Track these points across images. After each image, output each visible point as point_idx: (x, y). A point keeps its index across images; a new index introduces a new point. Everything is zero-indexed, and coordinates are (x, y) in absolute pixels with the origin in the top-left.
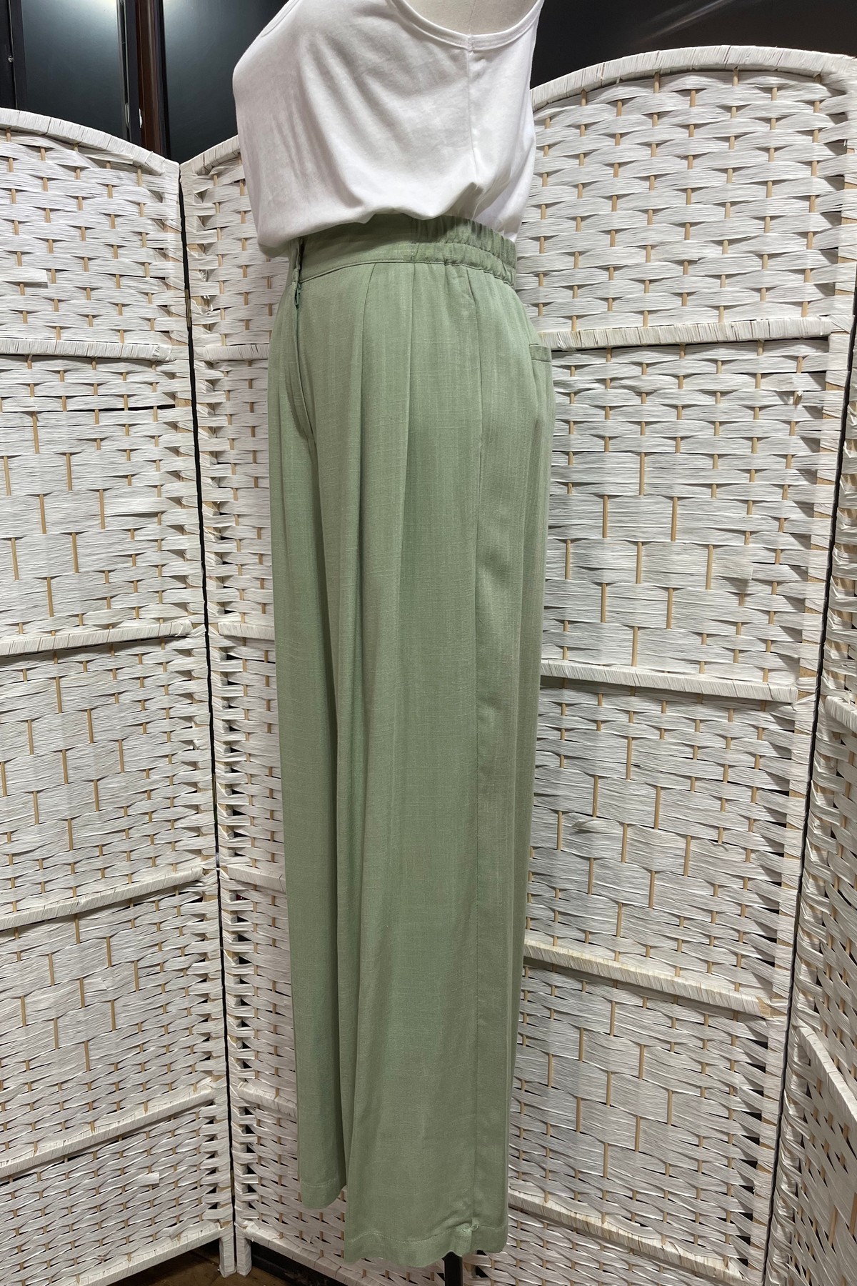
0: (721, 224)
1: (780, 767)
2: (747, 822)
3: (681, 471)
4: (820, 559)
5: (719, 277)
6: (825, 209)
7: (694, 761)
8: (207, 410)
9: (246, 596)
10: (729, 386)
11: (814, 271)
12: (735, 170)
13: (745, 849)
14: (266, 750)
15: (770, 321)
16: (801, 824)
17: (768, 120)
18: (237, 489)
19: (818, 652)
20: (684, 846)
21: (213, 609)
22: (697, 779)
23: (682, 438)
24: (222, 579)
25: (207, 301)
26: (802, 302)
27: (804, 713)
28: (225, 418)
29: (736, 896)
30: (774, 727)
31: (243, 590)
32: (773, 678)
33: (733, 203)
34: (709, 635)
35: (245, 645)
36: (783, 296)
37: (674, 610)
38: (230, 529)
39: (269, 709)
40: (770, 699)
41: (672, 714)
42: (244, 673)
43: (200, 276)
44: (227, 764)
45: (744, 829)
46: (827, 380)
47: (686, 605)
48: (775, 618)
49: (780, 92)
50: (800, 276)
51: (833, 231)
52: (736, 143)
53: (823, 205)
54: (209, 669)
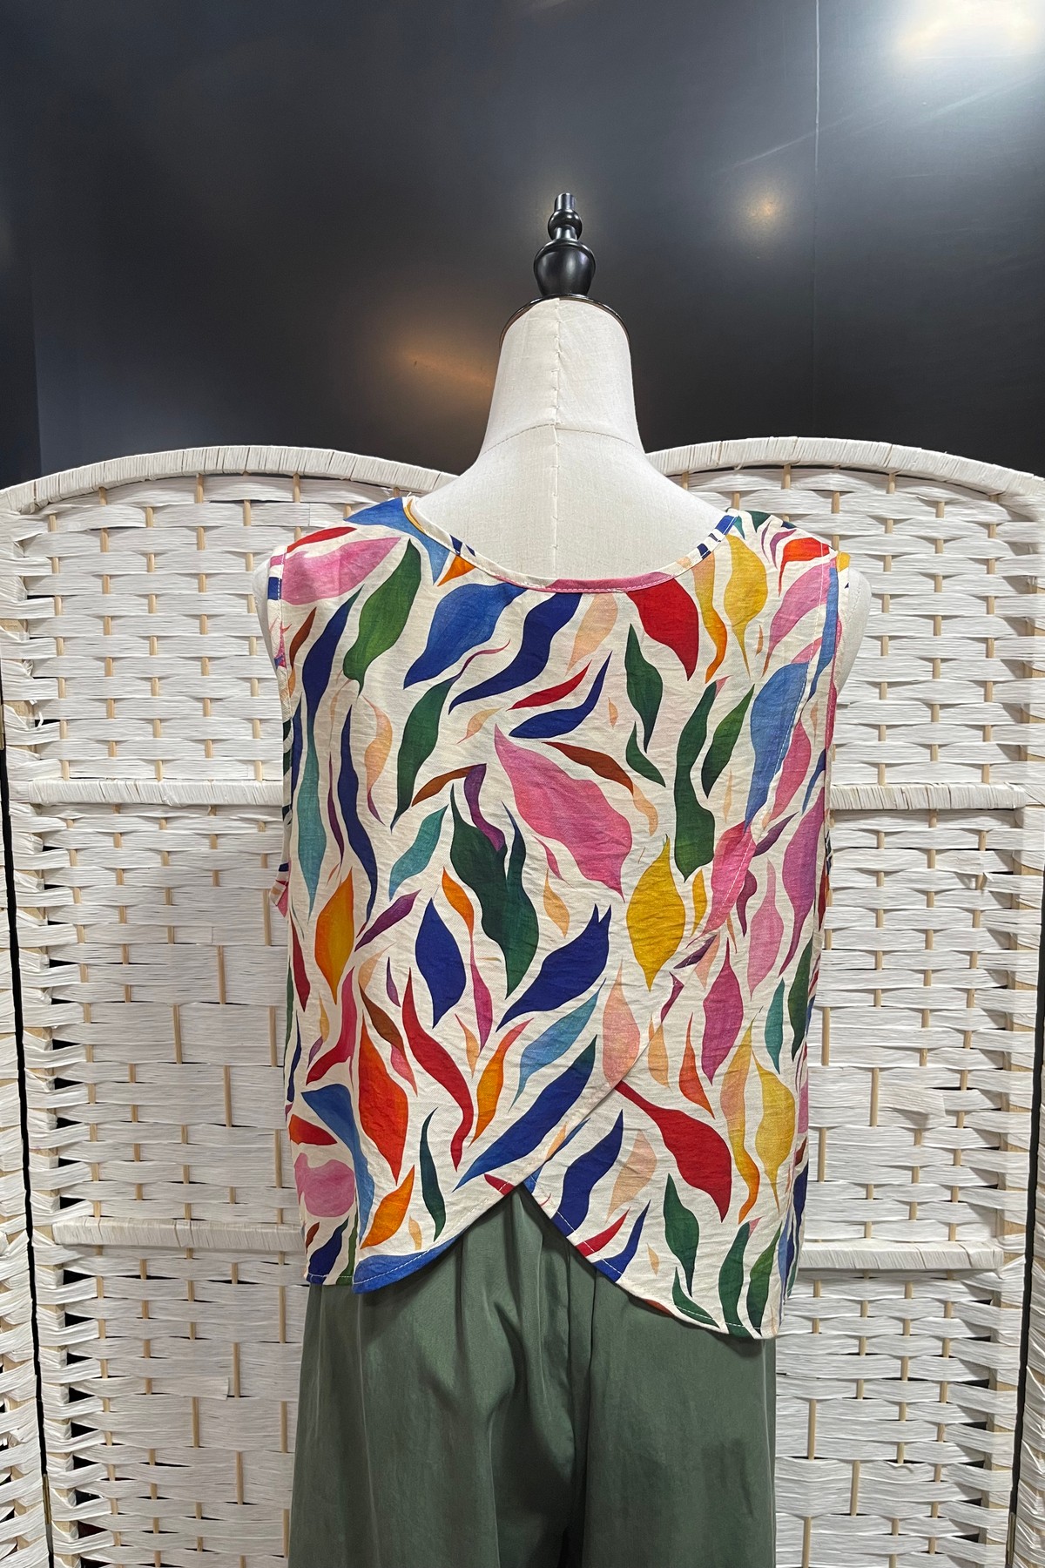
0: (879, 662)
1: (980, 1352)
2: (935, 1429)
3: (836, 974)
4: (1024, 1083)
5: (877, 727)
6: (1008, 656)
7: (863, 1357)
8: (35, 880)
9: (105, 1174)
10: (894, 865)
11: (995, 728)
12: (893, 596)
13: (935, 1466)
14: (144, 1424)
15: (952, 786)
16: (1012, 1424)
17: (933, 541)
18: (90, 1004)
19: (1026, 1202)
21: (42, 1203)
22: (867, 1381)
23: (834, 930)
24: (57, 1150)
25: (33, 708)
26: (983, 765)
27: (1011, 1281)
28: (68, 892)
29: (924, 1529)
30: (967, 1299)
31: (99, 1164)
32: (962, 1234)
33: (892, 638)
34: (877, 1186)
35: (100, 1254)
36: (959, 756)
37: (826, 1156)
38: (74, 1067)
39: (148, 1354)
40: (968, 1267)
41: (830, 1294)
42: (101, 1300)
43: (24, 670)
44: (67, 1454)
45: (932, 1439)
46: (1023, 863)
47: (845, 1148)
48: (962, 1157)
49: (948, 509)
50: (981, 733)
51: (1019, 684)
52: (893, 564)
53: (1003, 650)
54: (34, 1304)
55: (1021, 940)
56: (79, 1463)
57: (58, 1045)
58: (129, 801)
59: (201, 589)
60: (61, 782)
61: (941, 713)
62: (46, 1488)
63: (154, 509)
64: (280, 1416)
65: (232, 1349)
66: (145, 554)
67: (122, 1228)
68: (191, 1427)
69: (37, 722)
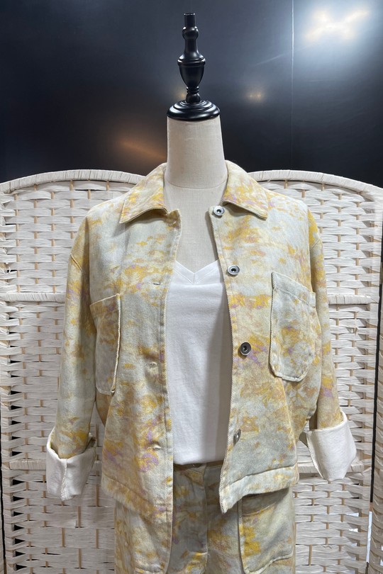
1: (356, 503)
2: (339, 532)
4: (371, 404)
6: (364, 249)
7: (314, 506)
8: (6, 330)
9: (30, 442)
11: (360, 275)
12: (323, 228)
13: (339, 546)
14: (43, 538)
15: (345, 296)
17: (338, 208)
18: (26, 377)
19: (372, 447)
20: (308, 550)
21: (6, 453)
22: (315, 515)
24: (12, 433)
25: (7, 266)
26: (356, 288)
27: (367, 476)
28: (19, 334)
29: (335, 569)
30: (351, 483)
35: (27, 473)
36: (348, 285)
38: (19, 401)
39: (45, 512)
40: (351, 471)
42: (27, 491)
43: (4, 251)
44: (13, 551)
45: (338, 536)
46: (369, 323)
49: (343, 197)
50: (354, 277)
51: (369, 259)
52: (324, 216)
53: (363, 247)
54: (2, 493)
55: (370, 352)
56: (18, 554)
57: (13, 393)
58: (43, 300)
59: (71, 222)
60: (17, 293)
61: (341, 270)
62: (5, 564)
63: (55, 192)
64: (95, 535)
65: (77, 509)
66: (51, 209)
67: (36, 463)
68: (61, 540)
69: (8, 271)
